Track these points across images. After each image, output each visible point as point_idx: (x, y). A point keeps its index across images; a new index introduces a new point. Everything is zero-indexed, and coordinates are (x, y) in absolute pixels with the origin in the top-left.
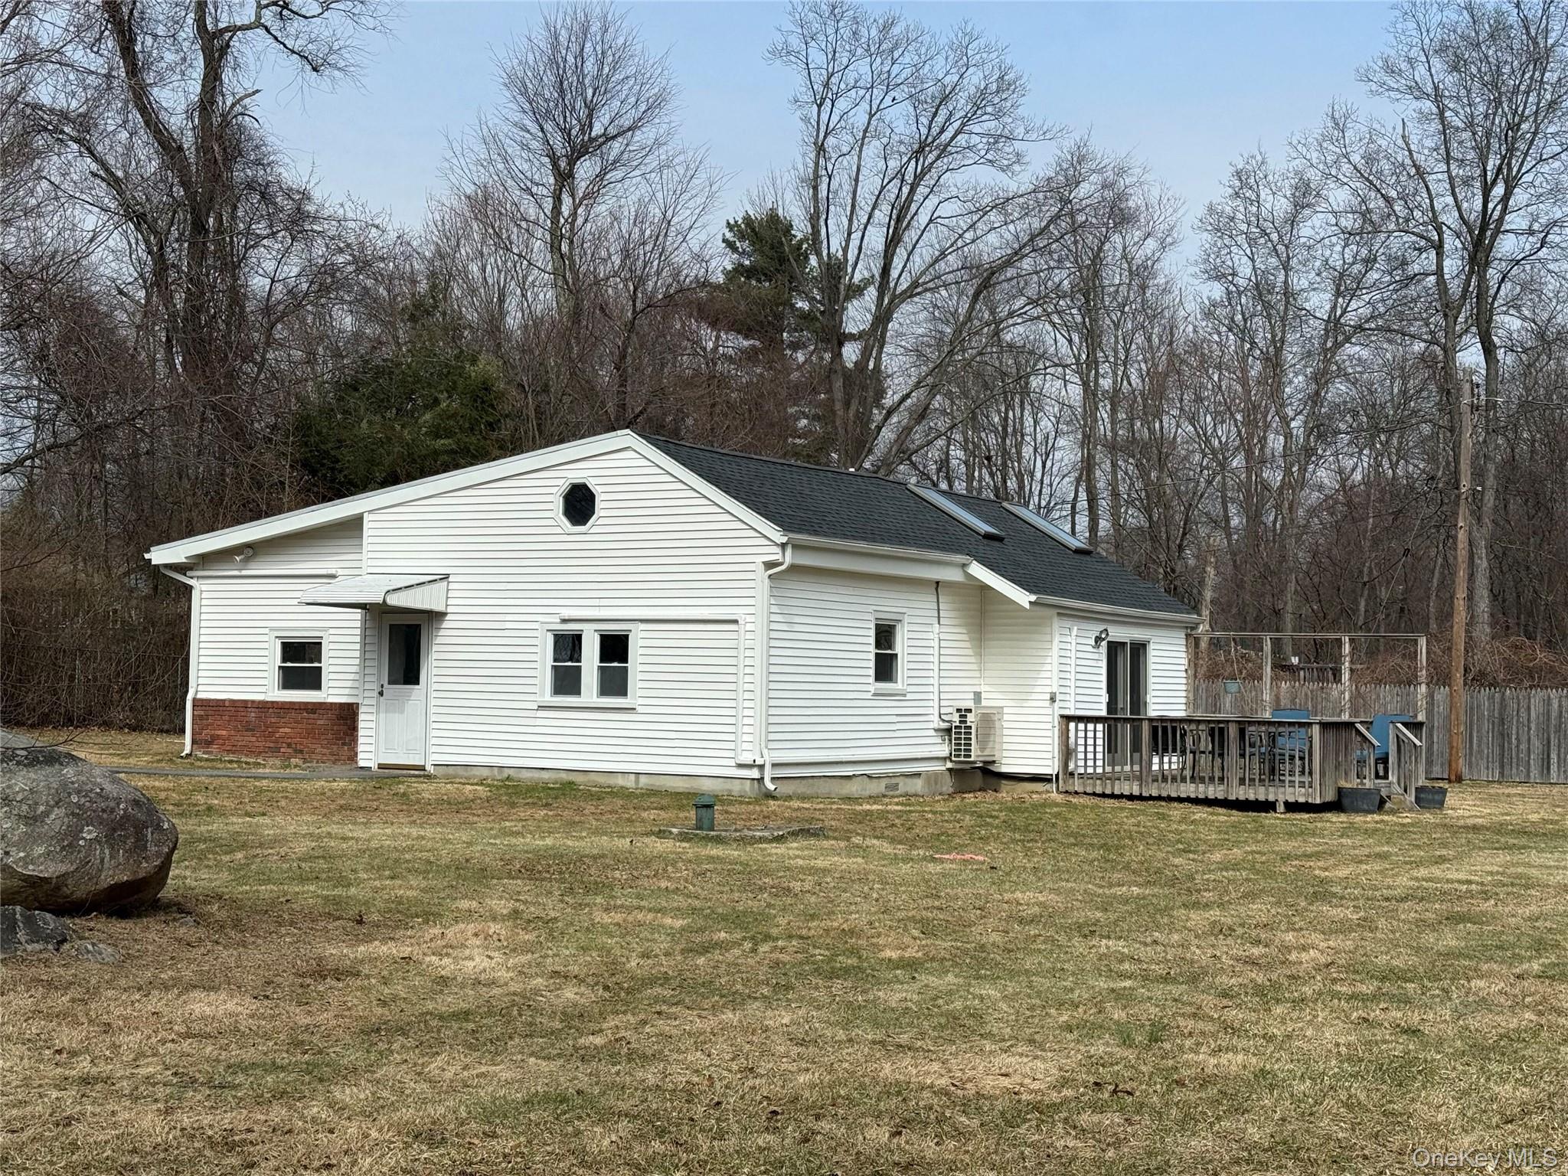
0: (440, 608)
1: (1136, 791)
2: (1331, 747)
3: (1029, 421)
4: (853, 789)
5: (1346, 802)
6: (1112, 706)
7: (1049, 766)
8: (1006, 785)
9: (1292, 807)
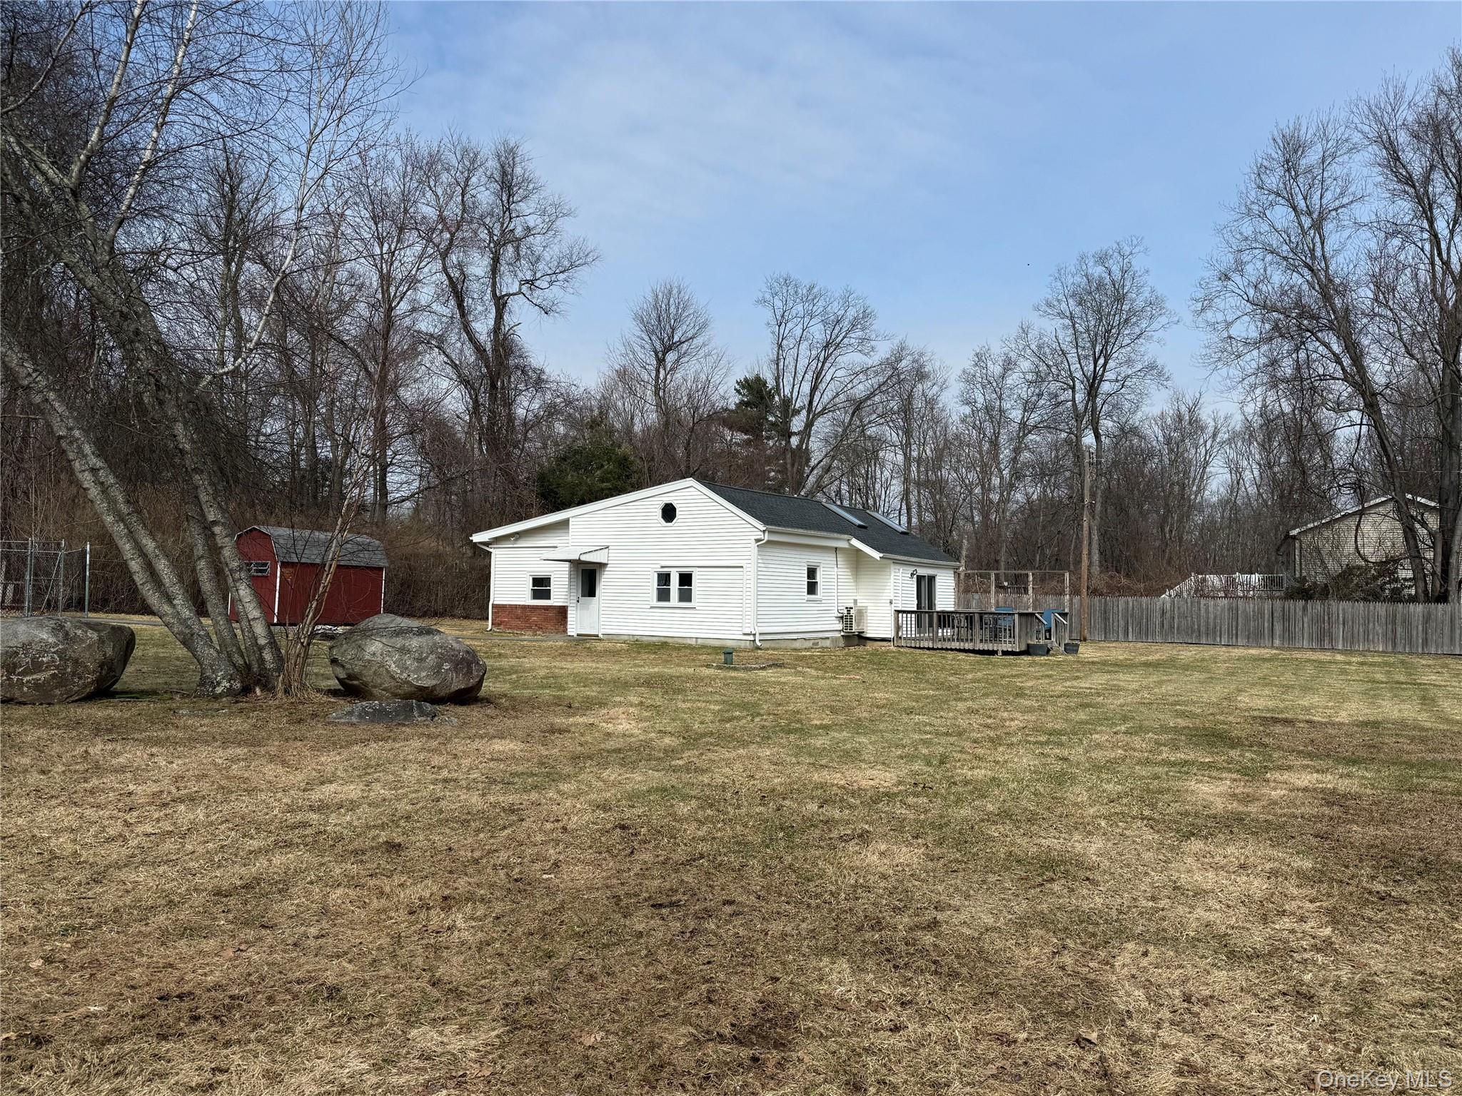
0: (604, 561)
1: (931, 646)
2: (1024, 626)
3: (878, 472)
4: (797, 645)
5: (1031, 650)
6: (919, 606)
7: (890, 634)
8: (869, 643)
9: (1005, 653)
